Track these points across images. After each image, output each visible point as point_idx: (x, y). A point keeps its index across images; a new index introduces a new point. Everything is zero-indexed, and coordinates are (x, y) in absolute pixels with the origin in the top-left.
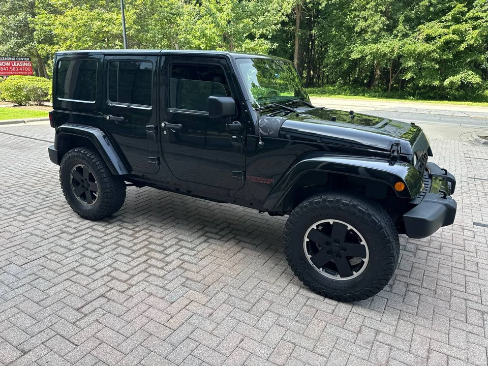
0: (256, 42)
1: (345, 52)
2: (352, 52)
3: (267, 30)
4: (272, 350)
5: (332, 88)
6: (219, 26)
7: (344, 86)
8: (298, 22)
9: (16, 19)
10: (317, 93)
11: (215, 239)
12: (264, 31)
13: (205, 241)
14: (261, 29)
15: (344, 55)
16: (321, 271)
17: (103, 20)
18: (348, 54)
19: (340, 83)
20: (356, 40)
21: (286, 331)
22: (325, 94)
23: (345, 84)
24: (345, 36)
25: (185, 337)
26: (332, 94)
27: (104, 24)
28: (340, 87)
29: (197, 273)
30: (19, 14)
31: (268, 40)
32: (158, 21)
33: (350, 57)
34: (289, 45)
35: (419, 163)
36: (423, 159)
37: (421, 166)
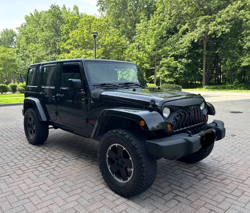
0: (169, 59)
1: (238, 62)
2: (242, 62)
3: (177, 52)
4: (63, 211)
5: (230, 85)
6: (146, 52)
7: (240, 84)
8: (205, 47)
9: (52, 57)
10: (219, 89)
11: (83, 158)
12: (175, 53)
13: (77, 159)
14: (174, 52)
15: (237, 64)
16: (114, 176)
17: (87, 54)
18: (240, 63)
19: (236, 82)
20: (246, 54)
21: (78, 205)
22: (225, 89)
23: (241, 82)
24: (237, 52)
25: (27, 197)
26: (230, 89)
27: (87, 56)
28: (236, 85)
29: (59, 172)
30: (53, 54)
31: (185, 58)
32: (116, 53)
33: (241, 65)
34: (199, 60)
35: (176, 114)
36: (182, 112)
37: (178, 116)
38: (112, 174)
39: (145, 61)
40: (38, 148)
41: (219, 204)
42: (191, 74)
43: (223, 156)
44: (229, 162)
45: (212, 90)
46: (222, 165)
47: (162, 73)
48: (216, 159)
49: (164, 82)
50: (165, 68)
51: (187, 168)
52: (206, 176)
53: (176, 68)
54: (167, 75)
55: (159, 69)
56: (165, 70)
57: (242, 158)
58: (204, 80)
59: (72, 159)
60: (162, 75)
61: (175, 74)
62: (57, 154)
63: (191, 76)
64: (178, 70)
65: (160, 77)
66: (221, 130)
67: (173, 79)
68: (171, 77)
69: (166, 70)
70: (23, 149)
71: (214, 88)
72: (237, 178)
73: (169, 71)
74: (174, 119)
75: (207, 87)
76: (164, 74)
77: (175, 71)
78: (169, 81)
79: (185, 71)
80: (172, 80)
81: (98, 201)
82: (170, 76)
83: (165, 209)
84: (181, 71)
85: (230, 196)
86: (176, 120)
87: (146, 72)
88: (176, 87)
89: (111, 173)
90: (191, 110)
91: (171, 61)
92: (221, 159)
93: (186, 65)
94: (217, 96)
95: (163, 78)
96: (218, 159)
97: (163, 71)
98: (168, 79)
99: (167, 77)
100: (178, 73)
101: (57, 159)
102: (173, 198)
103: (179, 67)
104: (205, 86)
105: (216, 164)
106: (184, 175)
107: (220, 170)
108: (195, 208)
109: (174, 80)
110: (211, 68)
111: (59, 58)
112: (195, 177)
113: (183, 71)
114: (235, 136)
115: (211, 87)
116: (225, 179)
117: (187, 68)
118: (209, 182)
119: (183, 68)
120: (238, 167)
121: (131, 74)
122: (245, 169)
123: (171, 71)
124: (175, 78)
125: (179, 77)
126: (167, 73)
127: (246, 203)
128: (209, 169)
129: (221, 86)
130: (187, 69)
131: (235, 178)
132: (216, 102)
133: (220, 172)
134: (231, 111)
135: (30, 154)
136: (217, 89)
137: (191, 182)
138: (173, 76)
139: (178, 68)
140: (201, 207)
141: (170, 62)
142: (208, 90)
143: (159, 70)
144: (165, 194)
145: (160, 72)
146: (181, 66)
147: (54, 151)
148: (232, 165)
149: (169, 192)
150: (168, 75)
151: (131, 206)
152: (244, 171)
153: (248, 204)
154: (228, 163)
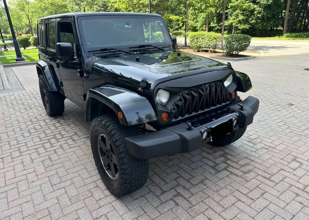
16: (106, 169)
21: (56, 203)
29: (58, 156)
35: (179, 98)
36: (188, 94)
37: (180, 100)
38: (104, 167)
39: (211, 3)
40: (53, 120)
41: (223, 211)
42: (270, 18)
43: (264, 135)
44: (266, 145)
45: (293, 39)
46: (256, 150)
47: (235, 18)
48: (253, 140)
49: (237, 29)
50: (239, 11)
51: (209, 153)
52: (228, 167)
53: (252, 12)
54: (241, 20)
55: (232, 13)
56: (239, 14)
57: (285, 140)
58: (285, 25)
59: (83, 137)
60: (236, 20)
61: (251, 19)
62: (69, 129)
63: (270, 21)
64: (255, 14)
65: (232, 23)
66: (246, 116)
67: (249, 25)
68: (246, 23)
69: (241, 14)
70: (36, 122)
71: (296, 37)
72: (266, 171)
73: (244, 15)
74: (174, 105)
75: (288, 35)
76: (238, 19)
77: (251, 15)
78: (243, 27)
79: (263, 15)
80: (247, 26)
81: (81, 199)
82: (245, 21)
83: (154, 214)
84: (258, 15)
85: (244, 199)
86: (178, 106)
87: (217, 16)
88: (244, 38)
89: (103, 165)
90: (204, 90)
91: (243, 4)
92: (259, 140)
93: (266, 7)
94: (297, 46)
95: (237, 24)
96: (255, 140)
97: (237, 15)
98: (242, 26)
99: (241, 23)
100: (254, 18)
101: (65, 137)
102: (172, 198)
103: (256, 10)
104: (286, 34)
105: (248, 148)
106: (202, 163)
107: (250, 158)
108: (191, 215)
109: (249, 27)
110: (297, 11)
111: (110, 3)
112: (213, 168)
113: (260, 16)
114: (293, 105)
115: (294, 34)
116: (250, 171)
117: (267, 11)
118: (227, 176)
119: (261, 11)
120: (274, 154)
121: (199, 19)
122: (282, 157)
123: (247, 15)
124: (250, 24)
125: (255, 23)
126: (241, 17)
127: (259, 211)
128: (237, 156)
129: (305, 33)
130: (267, 13)
131: (264, 170)
132: (292, 55)
133: (248, 161)
134: (306, 68)
135: (41, 129)
136: (300, 37)
137: (204, 175)
138: (248, 21)
139: (256, 12)
140: (200, 214)
141: (241, 5)
142: (288, 40)
143: (233, 15)
144: (165, 192)
145: (233, 17)
146: (259, 8)
147: (69, 125)
148: (268, 151)
149: (171, 189)
150: (243, 20)
151: (116, 209)
152: (279, 160)
153: (261, 213)
154: (266, 147)
